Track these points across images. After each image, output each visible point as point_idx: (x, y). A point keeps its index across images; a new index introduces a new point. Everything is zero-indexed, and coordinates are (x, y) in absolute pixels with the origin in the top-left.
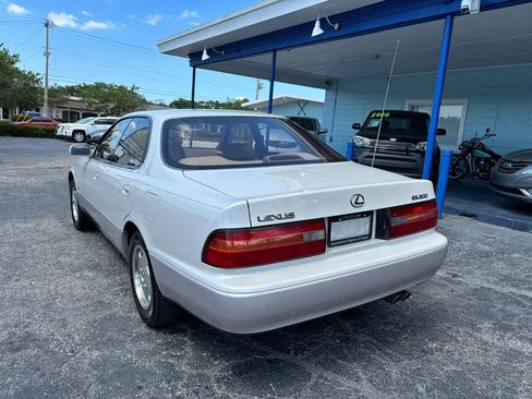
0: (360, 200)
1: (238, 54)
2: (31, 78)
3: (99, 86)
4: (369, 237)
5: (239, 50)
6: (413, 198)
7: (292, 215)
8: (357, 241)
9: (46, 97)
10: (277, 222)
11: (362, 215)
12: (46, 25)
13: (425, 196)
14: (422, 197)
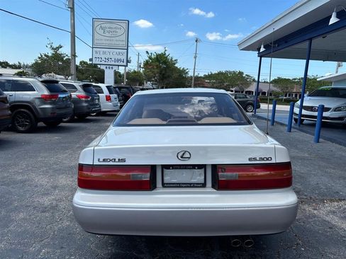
0: (187, 155)
1: (286, 45)
2: (184, 71)
3: (220, 73)
4: (204, 185)
5: (286, 42)
6: (250, 159)
7: (124, 160)
8: (191, 187)
9: (193, 81)
10: (111, 163)
11: (194, 167)
12: (196, 41)
13: (267, 159)
14: (263, 159)
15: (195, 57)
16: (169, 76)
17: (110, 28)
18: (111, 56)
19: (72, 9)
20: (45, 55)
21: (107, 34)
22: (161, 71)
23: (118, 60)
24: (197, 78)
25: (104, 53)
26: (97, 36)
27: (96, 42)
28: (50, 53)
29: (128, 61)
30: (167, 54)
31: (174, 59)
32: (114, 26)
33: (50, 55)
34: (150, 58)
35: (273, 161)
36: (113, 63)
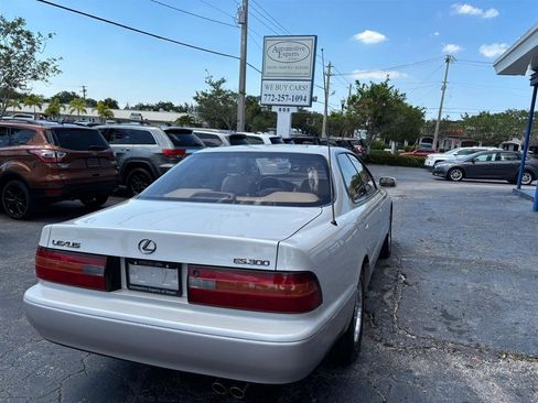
0: (151, 247)
2: (417, 112)
6: (235, 261)
8: (161, 293)
9: (437, 128)
10: (65, 248)
11: (163, 264)
12: (448, 61)
13: (263, 263)
14: (255, 262)
15: (444, 88)
16: (388, 122)
17: (288, 49)
18: (288, 92)
19: (245, 25)
20: (203, 94)
21: (284, 59)
22: (376, 113)
23: (298, 98)
24: (446, 124)
25: (278, 87)
26: (269, 63)
27: (267, 71)
28: (209, 90)
29: (312, 99)
30: (389, 86)
31: (399, 94)
32: (294, 45)
33: (209, 92)
34: (360, 91)
35: (272, 268)
36: (290, 102)
